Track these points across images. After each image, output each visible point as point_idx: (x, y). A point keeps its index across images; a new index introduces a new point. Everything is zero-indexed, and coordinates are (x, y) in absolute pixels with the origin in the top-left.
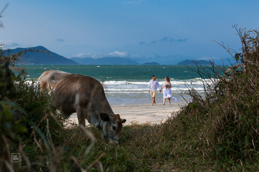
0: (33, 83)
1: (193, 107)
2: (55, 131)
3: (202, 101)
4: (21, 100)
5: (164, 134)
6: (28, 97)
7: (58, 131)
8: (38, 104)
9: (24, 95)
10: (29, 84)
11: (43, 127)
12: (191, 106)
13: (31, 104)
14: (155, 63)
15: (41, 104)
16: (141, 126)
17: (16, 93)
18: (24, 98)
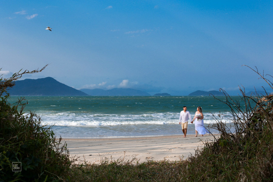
0: (32, 116)
1: (224, 144)
2: (57, 177)
3: (233, 136)
4: (16, 138)
5: (190, 176)
6: (25, 135)
7: (62, 178)
8: (38, 143)
9: (21, 132)
10: (27, 117)
11: (42, 172)
12: (222, 143)
13: (28, 143)
14: (166, 94)
15: (40, 142)
16: (158, 164)
17: (10, 129)
18: (20, 135)
